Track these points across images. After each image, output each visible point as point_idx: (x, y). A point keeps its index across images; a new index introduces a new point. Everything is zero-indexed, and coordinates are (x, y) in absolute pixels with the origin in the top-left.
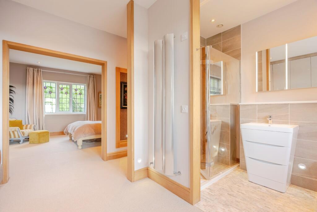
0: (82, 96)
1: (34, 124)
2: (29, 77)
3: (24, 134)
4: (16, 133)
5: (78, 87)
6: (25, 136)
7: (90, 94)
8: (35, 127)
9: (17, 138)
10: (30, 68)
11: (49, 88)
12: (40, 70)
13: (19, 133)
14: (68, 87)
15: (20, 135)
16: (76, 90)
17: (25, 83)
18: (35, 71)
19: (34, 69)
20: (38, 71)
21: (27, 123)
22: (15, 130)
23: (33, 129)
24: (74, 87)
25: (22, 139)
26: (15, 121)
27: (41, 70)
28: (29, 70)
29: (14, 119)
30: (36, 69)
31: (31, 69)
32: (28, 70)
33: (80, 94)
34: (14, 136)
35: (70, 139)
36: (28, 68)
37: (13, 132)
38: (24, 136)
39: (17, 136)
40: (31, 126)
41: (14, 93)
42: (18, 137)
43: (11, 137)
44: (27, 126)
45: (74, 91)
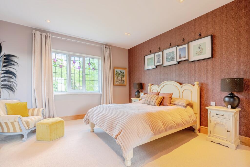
0: (96, 72)
1: (42, 107)
2: (36, 44)
3: (28, 126)
4: (16, 124)
5: (91, 60)
6: (30, 127)
7: (107, 69)
8: (44, 112)
9: (18, 132)
10: (36, 31)
11: (59, 60)
12: (49, 35)
13: (21, 125)
14: (81, 59)
15: (23, 128)
16: (89, 64)
17: (31, 52)
18: (44, 36)
19: (42, 34)
20: (46, 36)
21: (34, 107)
22: (15, 119)
23: (41, 115)
24: (87, 60)
25: (25, 133)
26: (18, 103)
27: (51, 36)
28: (36, 35)
29: (16, 101)
30: (45, 34)
31: (38, 33)
32: (34, 34)
33: (94, 69)
34: (14, 129)
35: (92, 130)
36: (34, 31)
37: (12, 123)
38: (28, 128)
39: (18, 130)
40: (39, 110)
41: (17, 66)
42: (20, 131)
43: (10, 131)
44: (33, 110)
45: (87, 66)
